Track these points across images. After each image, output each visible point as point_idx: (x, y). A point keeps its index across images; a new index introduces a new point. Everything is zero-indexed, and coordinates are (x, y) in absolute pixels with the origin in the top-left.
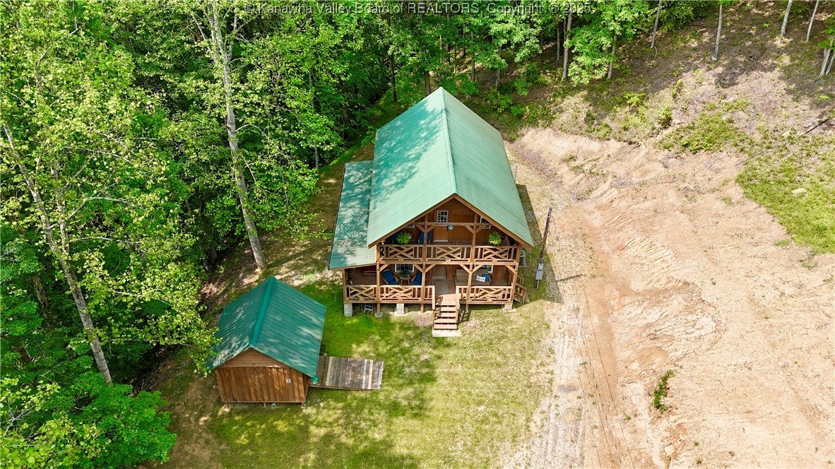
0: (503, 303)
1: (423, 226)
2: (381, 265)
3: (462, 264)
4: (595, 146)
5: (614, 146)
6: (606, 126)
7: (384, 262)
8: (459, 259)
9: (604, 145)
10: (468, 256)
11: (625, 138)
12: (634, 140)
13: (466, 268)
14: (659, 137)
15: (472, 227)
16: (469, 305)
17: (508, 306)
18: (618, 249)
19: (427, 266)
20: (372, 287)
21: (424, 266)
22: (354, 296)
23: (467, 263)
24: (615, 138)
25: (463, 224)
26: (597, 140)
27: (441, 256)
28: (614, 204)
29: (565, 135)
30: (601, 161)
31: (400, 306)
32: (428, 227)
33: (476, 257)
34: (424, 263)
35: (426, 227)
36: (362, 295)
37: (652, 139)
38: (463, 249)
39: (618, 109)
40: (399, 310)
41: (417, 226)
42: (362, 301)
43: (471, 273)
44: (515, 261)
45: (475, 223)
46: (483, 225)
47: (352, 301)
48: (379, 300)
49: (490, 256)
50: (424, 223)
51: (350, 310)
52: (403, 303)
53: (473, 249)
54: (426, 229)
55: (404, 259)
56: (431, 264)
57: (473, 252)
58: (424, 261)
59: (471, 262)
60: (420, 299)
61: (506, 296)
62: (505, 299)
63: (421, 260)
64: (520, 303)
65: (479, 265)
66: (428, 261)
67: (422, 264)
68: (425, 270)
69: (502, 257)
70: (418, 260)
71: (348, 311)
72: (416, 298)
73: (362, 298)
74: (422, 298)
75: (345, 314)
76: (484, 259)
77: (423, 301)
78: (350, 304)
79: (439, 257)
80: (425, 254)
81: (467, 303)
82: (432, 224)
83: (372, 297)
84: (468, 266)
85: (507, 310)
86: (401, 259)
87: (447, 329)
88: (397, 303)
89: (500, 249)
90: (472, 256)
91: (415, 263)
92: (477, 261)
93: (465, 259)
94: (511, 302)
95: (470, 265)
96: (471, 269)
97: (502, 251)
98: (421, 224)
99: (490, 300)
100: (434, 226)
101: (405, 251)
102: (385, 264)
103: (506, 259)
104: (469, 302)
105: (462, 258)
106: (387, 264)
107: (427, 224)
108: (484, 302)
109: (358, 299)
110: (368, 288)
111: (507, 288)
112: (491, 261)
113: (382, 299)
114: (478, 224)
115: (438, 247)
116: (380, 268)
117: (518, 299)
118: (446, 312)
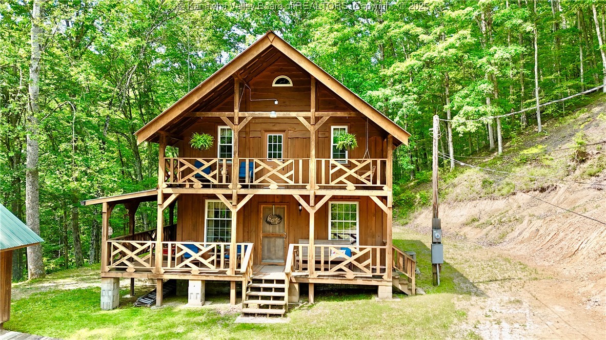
0: (374, 283)
1: (232, 119)
2: (166, 196)
3: (296, 193)
4: (500, 204)
5: (522, 198)
6: (508, 184)
7: (169, 191)
8: (292, 183)
9: (510, 200)
10: (306, 180)
11: (535, 187)
12: (545, 185)
13: (302, 202)
14: (578, 172)
15: (307, 119)
16: (316, 285)
17: (385, 289)
18: (565, 258)
19: (241, 197)
20: (149, 243)
21: (234, 198)
22: (118, 262)
23: (304, 192)
24: (522, 190)
25: (293, 114)
26: (501, 197)
27: (262, 179)
28: (541, 232)
29: (462, 204)
30: (510, 212)
31: (195, 289)
32: (241, 119)
33: (318, 181)
34: (235, 191)
35: (236, 120)
36: (131, 260)
37: (570, 176)
38: (297, 163)
39: (518, 169)
40: (192, 295)
41: (222, 118)
42: (130, 274)
43: (312, 212)
44: (385, 187)
45: (313, 110)
46: (326, 115)
47: (114, 274)
48: (159, 272)
49: (342, 178)
50: (232, 113)
51: (111, 293)
52: (200, 281)
53: (313, 163)
54: (237, 124)
55: (202, 185)
56: (246, 195)
57: (314, 168)
58: (235, 188)
59: (312, 190)
60: (229, 272)
61: (378, 267)
62: (378, 273)
63: (231, 186)
64: (407, 295)
65: (325, 196)
66: (241, 188)
67: (232, 195)
68: (236, 208)
69: (362, 178)
70: (226, 187)
71: (106, 297)
72: (222, 268)
73: (131, 267)
74: (232, 269)
75: (102, 303)
76: (332, 184)
77: (234, 275)
78: (111, 281)
79: (259, 180)
80: (235, 174)
81: (311, 281)
82: (246, 114)
83: (148, 266)
84: (306, 198)
85: (384, 300)
86: (198, 184)
87: (265, 315)
88: (189, 281)
89: (357, 163)
90: (312, 177)
91: (218, 192)
92: (321, 188)
93: (301, 183)
94: (388, 280)
95: (309, 195)
96: (313, 205)
97: (360, 166)
98: (229, 115)
99: (350, 274)
100: (249, 119)
101: (203, 168)
102: (172, 194)
103: (370, 184)
104: (314, 277)
105: (297, 181)
106: (174, 194)
107: (237, 113)
108: (341, 279)
109: (125, 270)
110: (142, 244)
111: (378, 248)
112: (344, 188)
113: (164, 271)
114: (317, 113)
115: (256, 160)
116: (163, 202)
117: (403, 286)
118: (270, 289)
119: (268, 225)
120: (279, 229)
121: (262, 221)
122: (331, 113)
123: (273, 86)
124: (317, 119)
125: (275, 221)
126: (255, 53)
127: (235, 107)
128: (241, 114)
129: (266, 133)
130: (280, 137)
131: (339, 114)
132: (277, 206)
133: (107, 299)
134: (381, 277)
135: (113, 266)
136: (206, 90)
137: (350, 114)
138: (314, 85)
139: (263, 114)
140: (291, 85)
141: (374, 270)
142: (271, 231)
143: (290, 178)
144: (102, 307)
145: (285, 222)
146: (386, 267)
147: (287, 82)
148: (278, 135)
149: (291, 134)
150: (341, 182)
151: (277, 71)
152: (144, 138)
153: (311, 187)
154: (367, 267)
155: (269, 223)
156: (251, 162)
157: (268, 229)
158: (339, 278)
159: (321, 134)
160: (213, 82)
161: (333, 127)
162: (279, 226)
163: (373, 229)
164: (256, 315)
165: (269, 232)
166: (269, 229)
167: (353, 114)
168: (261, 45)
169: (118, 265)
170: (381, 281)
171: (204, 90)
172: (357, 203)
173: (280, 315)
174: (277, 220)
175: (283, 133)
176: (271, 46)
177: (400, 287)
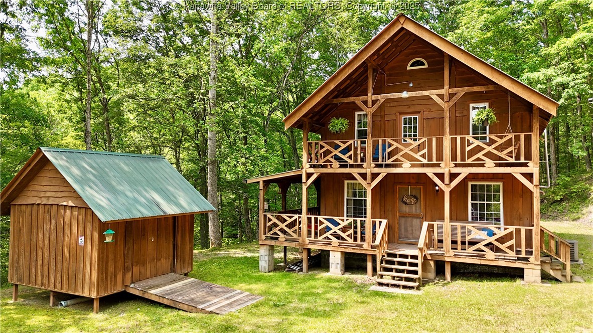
0: (518, 265)
1: (365, 103)
2: (309, 175)
3: (430, 172)
7: (311, 170)
8: (425, 161)
10: (440, 158)
13: (437, 180)
15: (441, 96)
16: (453, 264)
17: (532, 273)
19: (374, 176)
20: (296, 216)
21: (369, 177)
22: (272, 232)
23: (438, 170)
25: (426, 93)
27: (395, 158)
32: (374, 102)
33: (454, 158)
34: (369, 170)
35: (370, 103)
36: (282, 230)
38: (430, 141)
40: (333, 265)
41: (356, 102)
42: (282, 242)
43: (447, 191)
44: (530, 164)
45: (446, 87)
46: (461, 91)
47: (269, 242)
48: (304, 242)
49: (480, 155)
50: (366, 97)
51: (267, 258)
52: (340, 253)
53: (448, 141)
54: (370, 106)
55: (339, 164)
56: (379, 174)
57: (448, 146)
58: (369, 168)
59: (446, 168)
60: (365, 245)
61: (523, 249)
62: (523, 255)
63: (365, 165)
64: (561, 282)
65: (461, 173)
66: (375, 167)
67: (366, 173)
68: (370, 186)
69: (503, 154)
70: (360, 166)
71: (263, 262)
72: (359, 242)
73: (282, 237)
74: (368, 243)
75: (260, 267)
76: (469, 161)
77: (370, 249)
78: (267, 248)
79: (392, 160)
80: (369, 154)
81: (447, 259)
82: (379, 97)
83: (295, 236)
84: (441, 176)
85: (530, 283)
86: (336, 164)
87: (398, 286)
88: (330, 252)
89: (496, 139)
90: (446, 155)
91: (354, 171)
92: (456, 165)
93: (434, 162)
94: (536, 263)
95: (444, 173)
96: (448, 183)
97: (500, 141)
98: (363, 99)
99: (490, 254)
100: (382, 101)
101: (340, 149)
102: (313, 173)
103: (512, 160)
104: (450, 255)
105: (430, 159)
106: (316, 173)
107: (370, 97)
108: (480, 259)
109: (277, 239)
110: (290, 217)
111: (523, 229)
112: (482, 165)
113: (309, 241)
114: (451, 90)
115: (388, 140)
116: (307, 181)
117: (555, 271)
118: (404, 264)
119: (404, 205)
120: (416, 210)
121: (398, 201)
122: (466, 88)
123: (408, 69)
124: (451, 96)
125: (411, 202)
126: (387, 37)
127: (369, 91)
128: (374, 97)
129: (401, 116)
130: (415, 119)
131: (476, 89)
132: (412, 187)
133: (264, 264)
134: (527, 259)
135: (269, 235)
136: (341, 77)
137: (488, 88)
138: (448, 62)
139: (394, 96)
140: (426, 66)
141: (518, 252)
142: (407, 211)
143: (423, 156)
144: (260, 270)
145: (422, 203)
146: (533, 250)
147: (423, 64)
148: (413, 117)
149: (427, 114)
150: (479, 159)
151: (412, 54)
152: (290, 124)
153: (446, 165)
154: (511, 248)
155: (406, 203)
156: (384, 142)
157: (404, 209)
158: (478, 258)
159: (459, 113)
160: (347, 69)
161: (471, 105)
162: (416, 207)
163: (521, 211)
164: (390, 285)
165: (406, 211)
166: (406, 209)
167: (491, 88)
168: (392, 29)
169: (272, 235)
170: (527, 264)
171: (339, 77)
172: (500, 184)
173: (413, 288)
174: (413, 200)
175: (419, 114)
176: (402, 29)
177: (552, 273)
